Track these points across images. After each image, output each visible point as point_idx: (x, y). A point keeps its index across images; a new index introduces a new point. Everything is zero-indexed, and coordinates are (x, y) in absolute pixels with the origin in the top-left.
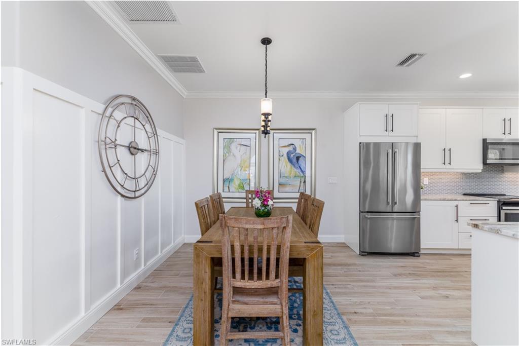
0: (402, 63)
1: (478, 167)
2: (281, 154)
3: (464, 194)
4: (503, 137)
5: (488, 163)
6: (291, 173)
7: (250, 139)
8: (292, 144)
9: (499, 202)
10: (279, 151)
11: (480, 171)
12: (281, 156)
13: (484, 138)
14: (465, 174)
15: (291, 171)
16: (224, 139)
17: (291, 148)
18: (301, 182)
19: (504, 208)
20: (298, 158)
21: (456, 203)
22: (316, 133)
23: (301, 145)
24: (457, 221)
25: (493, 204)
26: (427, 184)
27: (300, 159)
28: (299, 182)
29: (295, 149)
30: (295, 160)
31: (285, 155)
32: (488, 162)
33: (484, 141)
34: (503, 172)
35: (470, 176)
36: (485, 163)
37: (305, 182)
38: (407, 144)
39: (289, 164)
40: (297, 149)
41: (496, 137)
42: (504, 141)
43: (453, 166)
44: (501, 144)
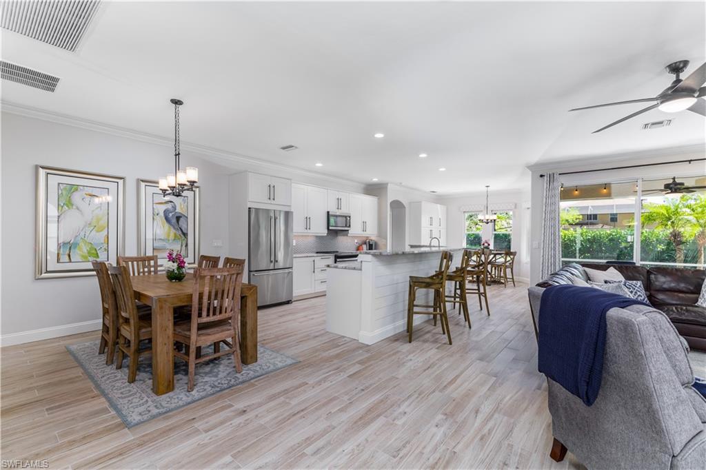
0: (284, 148)
1: (324, 232)
2: (156, 211)
3: (317, 253)
4: (337, 211)
6: (169, 236)
7: (108, 189)
8: (171, 202)
9: (335, 256)
10: (153, 208)
11: (325, 235)
12: (155, 215)
14: (317, 237)
15: (169, 233)
16: (59, 184)
17: (169, 206)
18: (182, 246)
19: (338, 260)
20: (178, 218)
21: (313, 258)
22: (199, 191)
23: (182, 203)
24: (314, 272)
25: (332, 258)
26: (295, 245)
27: (181, 219)
28: (180, 246)
29: (174, 208)
30: (174, 221)
31: (162, 214)
32: (331, 228)
33: (328, 212)
35: (319, 238)
36: (328, 229)
37: (187, 245)
38: (280, 211)
39: (167, 225)
40: (177, 208)
41: (333, 211)
42: (338, 214)
43: (311, 231)
44: (336, 216)
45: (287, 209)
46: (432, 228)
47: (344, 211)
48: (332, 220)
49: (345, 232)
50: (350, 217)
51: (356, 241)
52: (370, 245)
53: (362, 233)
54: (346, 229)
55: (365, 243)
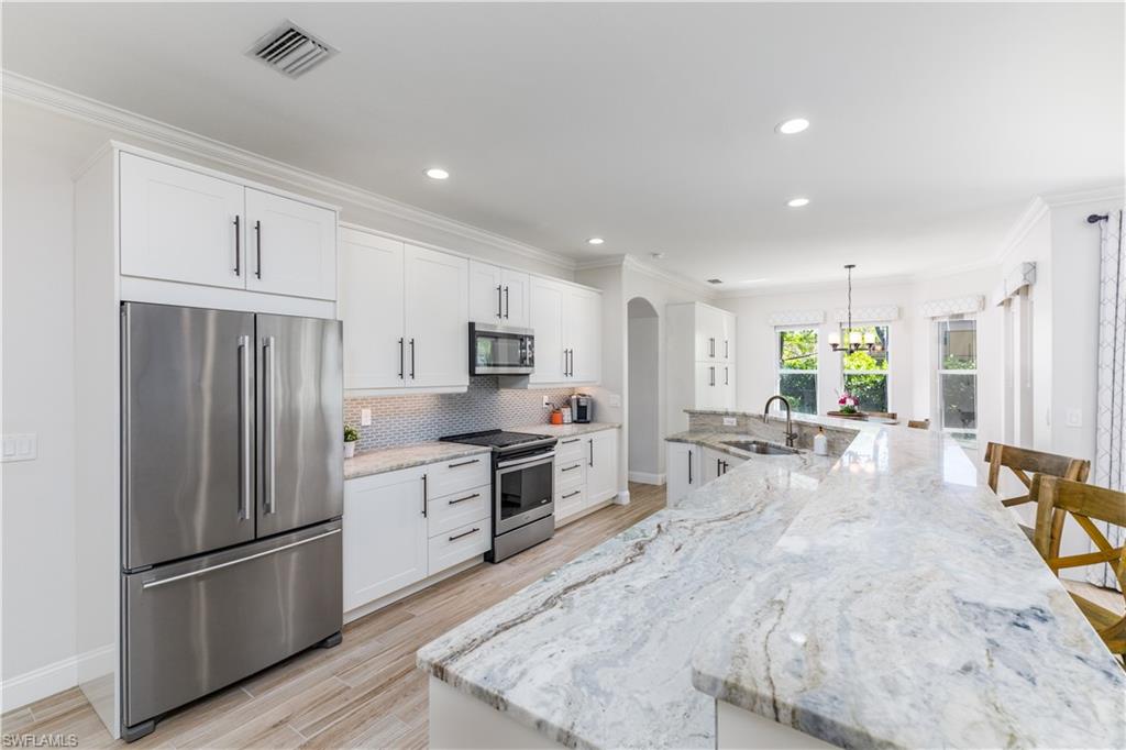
1: (460, 382)
3: (442, 439)
4: (496, 321)
5: (477, 372)
9: (493, 453)
11: (465, 390)
13: (471, 321)
14: (437, 396)
19: (500, 465)
21: (421, 471)
24: (425, 512)
25: (484, 460)
26: (369, 423)
32: (479, 370)
33: (471, 325)
34: (498, 388)
35: (449, 401)
36: (472, 373)
41: (486, 319)
42: (499, 330)
43: (418, 382)
44: (495, 336)
45: (325, 312)
46: (713, 362)
47: (515, 323)
48: (483, 347)
49: (517, 379)
50: (532, 338)
51: (546, 399)
52: (579, 407)
53: (565, 379)
54: (523, 370)
55: (568, 403)
